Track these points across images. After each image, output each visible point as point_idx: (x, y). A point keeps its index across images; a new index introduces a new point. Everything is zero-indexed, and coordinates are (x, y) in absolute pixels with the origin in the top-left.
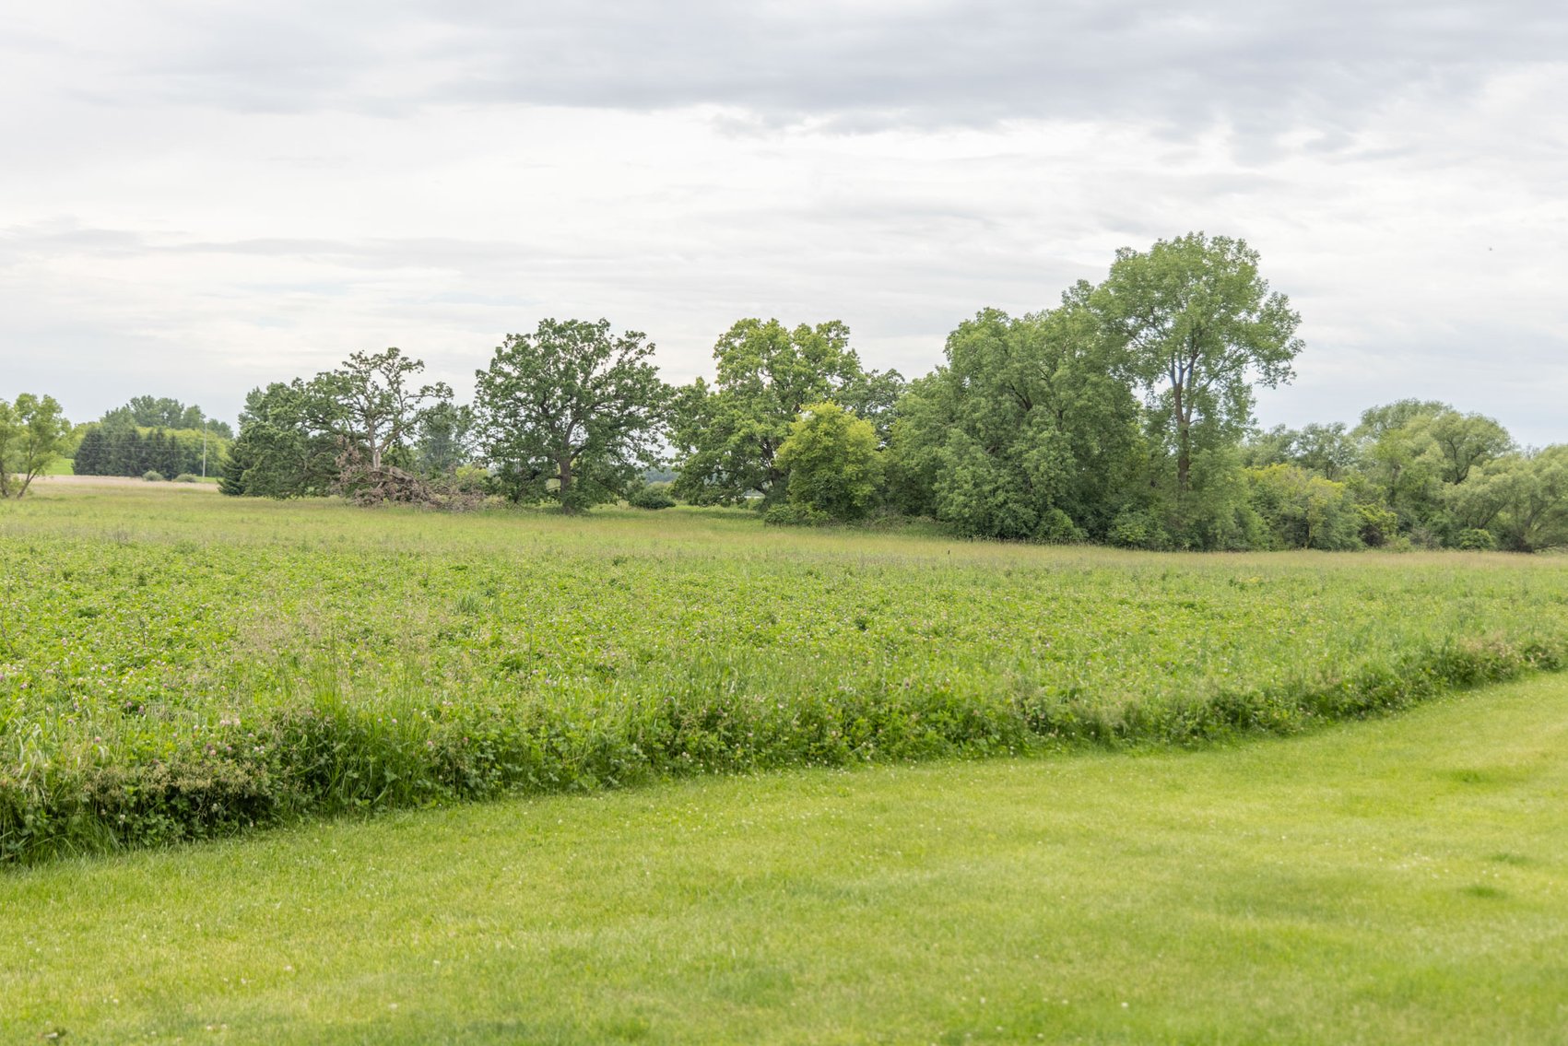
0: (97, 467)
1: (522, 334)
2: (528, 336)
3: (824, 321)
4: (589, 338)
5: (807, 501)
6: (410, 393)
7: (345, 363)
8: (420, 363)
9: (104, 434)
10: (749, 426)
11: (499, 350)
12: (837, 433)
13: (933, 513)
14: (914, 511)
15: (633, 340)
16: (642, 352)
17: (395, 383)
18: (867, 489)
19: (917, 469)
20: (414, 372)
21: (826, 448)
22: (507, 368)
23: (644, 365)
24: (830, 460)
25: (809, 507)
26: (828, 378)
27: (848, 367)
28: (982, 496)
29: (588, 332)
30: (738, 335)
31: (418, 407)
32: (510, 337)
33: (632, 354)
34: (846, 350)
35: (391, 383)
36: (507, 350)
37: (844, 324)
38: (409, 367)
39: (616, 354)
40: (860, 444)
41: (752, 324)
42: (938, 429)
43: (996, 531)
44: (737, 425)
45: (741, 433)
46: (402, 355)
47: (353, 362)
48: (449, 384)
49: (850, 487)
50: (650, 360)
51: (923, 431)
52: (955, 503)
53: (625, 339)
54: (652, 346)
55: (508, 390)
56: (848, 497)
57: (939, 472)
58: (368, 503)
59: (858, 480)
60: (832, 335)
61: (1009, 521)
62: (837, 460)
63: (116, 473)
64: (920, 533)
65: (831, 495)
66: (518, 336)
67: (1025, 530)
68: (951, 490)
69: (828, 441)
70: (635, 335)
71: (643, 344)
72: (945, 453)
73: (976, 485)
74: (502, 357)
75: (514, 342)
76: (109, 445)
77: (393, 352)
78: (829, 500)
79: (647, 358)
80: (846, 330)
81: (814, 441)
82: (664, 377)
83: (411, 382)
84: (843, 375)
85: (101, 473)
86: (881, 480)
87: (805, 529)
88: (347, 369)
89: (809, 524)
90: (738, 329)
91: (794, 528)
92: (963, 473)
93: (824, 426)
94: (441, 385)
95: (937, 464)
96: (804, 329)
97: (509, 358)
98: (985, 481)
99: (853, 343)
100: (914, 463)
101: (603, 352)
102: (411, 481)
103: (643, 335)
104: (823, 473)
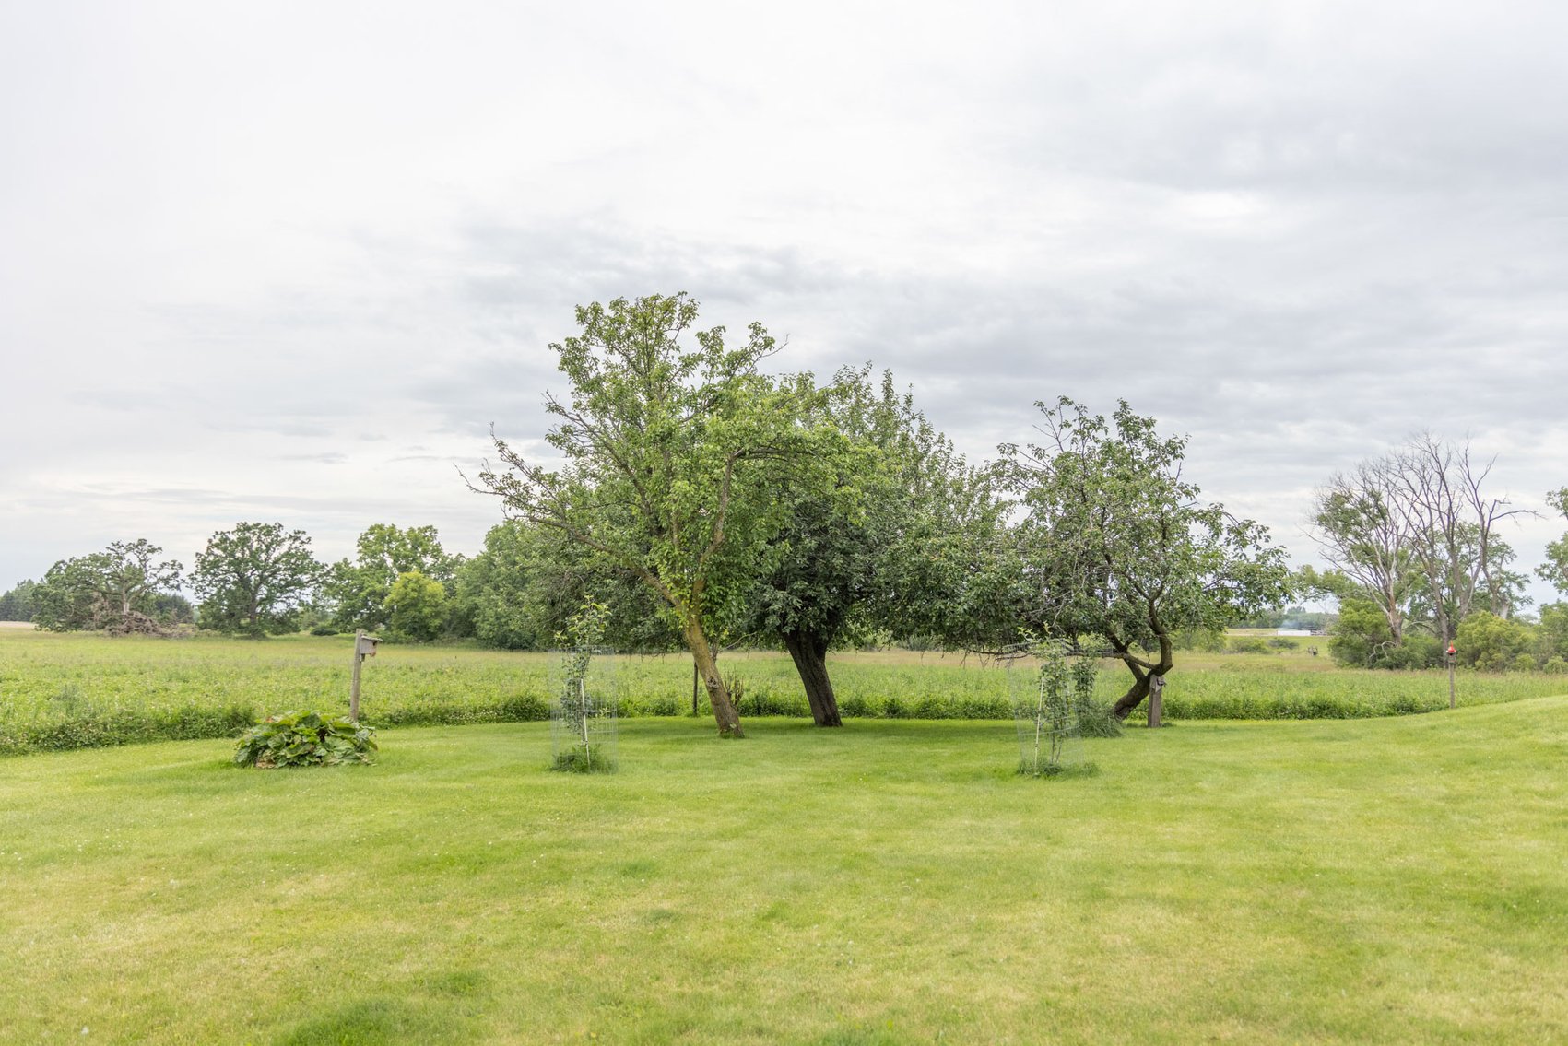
0: (9, 616)
1: (225, 531)
2: (229, 532)
3: (423, 526)
4: (269, 533)
5: (401, 629)
6: (153, 566)
7: (108, 548)
8: (160, 549)
9: (15, 596)
10: (373, 586)
11: (210, 541)
12: (420, 589)
13: (476, 635)
14: (469, 635)
15: (298, 535)
16: (303, 542)
17: (144, 561)
18: (437, 622)
19: (465, 610)
20: (156, 553)
21: (413, 598)
22: (216, 551)
23: (304, 550)
24: (416, 605)
25: (402, 633)
26: (423, 559)
27: (436, 552)
28: (501, 625)
29: (268, 530)
30: (372, 534)
31: (158, 575)
32: (217, 533)
33: (297, 543)
34: (435, 542)
35: (141, 561)
36: (215, 541)
37: (434, 528)
38: (153, 551)
39: (287, 544)
40: (434, 596)
41: (381, 527)
42: (479, 586)
43: (509, 645)
44: (365, 585)
45: (367, 590)
46: (148, 543)
47: (113, 547)
48: (179, 561)
49: (427, 621)
50: (308, 547)
51: (470, 588)
52: (484, 628)
53: (293, 535)
54: (309, 539)
55: (215, 564)
56: (427, 627)
57: (476, 612)
58: (113, 634)
59: (432, 616)
60: (427, 534)
61: (516, 639)
62: (421, 605)
63: (22, 619)
64: (467, 647)
65: (416, 626)
66: (222, 533)
67: (525, 644)
68: (483, 621)
69: (414, 595)
70: (299, 532)
71: (304, 538)
72: (480, 600)
73: (497, 619)
74: (211, 545)
75: (219, 537)
76: (18, 602)
77: (142, 542)
78: (414, 628)
79: (305, 546)
80: (436, 531)
81: (406, 594)
82: (316, 557)
83: (155, 560)
84: (434, 556)
85: (12, 620)
86: (447, 617)
87: (398, 646)
88: (110, 552)
89: (401, 643)
90: (372, 530)
91: (392, 645)
92: (489, 612)
93: (411, 585)
94: (175, 562)
95: (476, 607)
96: (412, 530)
97: (217, 546)
98: (502, 617)
99: (439, 538)
100: (463, 607)
101: (279, 543)
102: (146, 621)
103: (304, 532)
104: (412, 613)
